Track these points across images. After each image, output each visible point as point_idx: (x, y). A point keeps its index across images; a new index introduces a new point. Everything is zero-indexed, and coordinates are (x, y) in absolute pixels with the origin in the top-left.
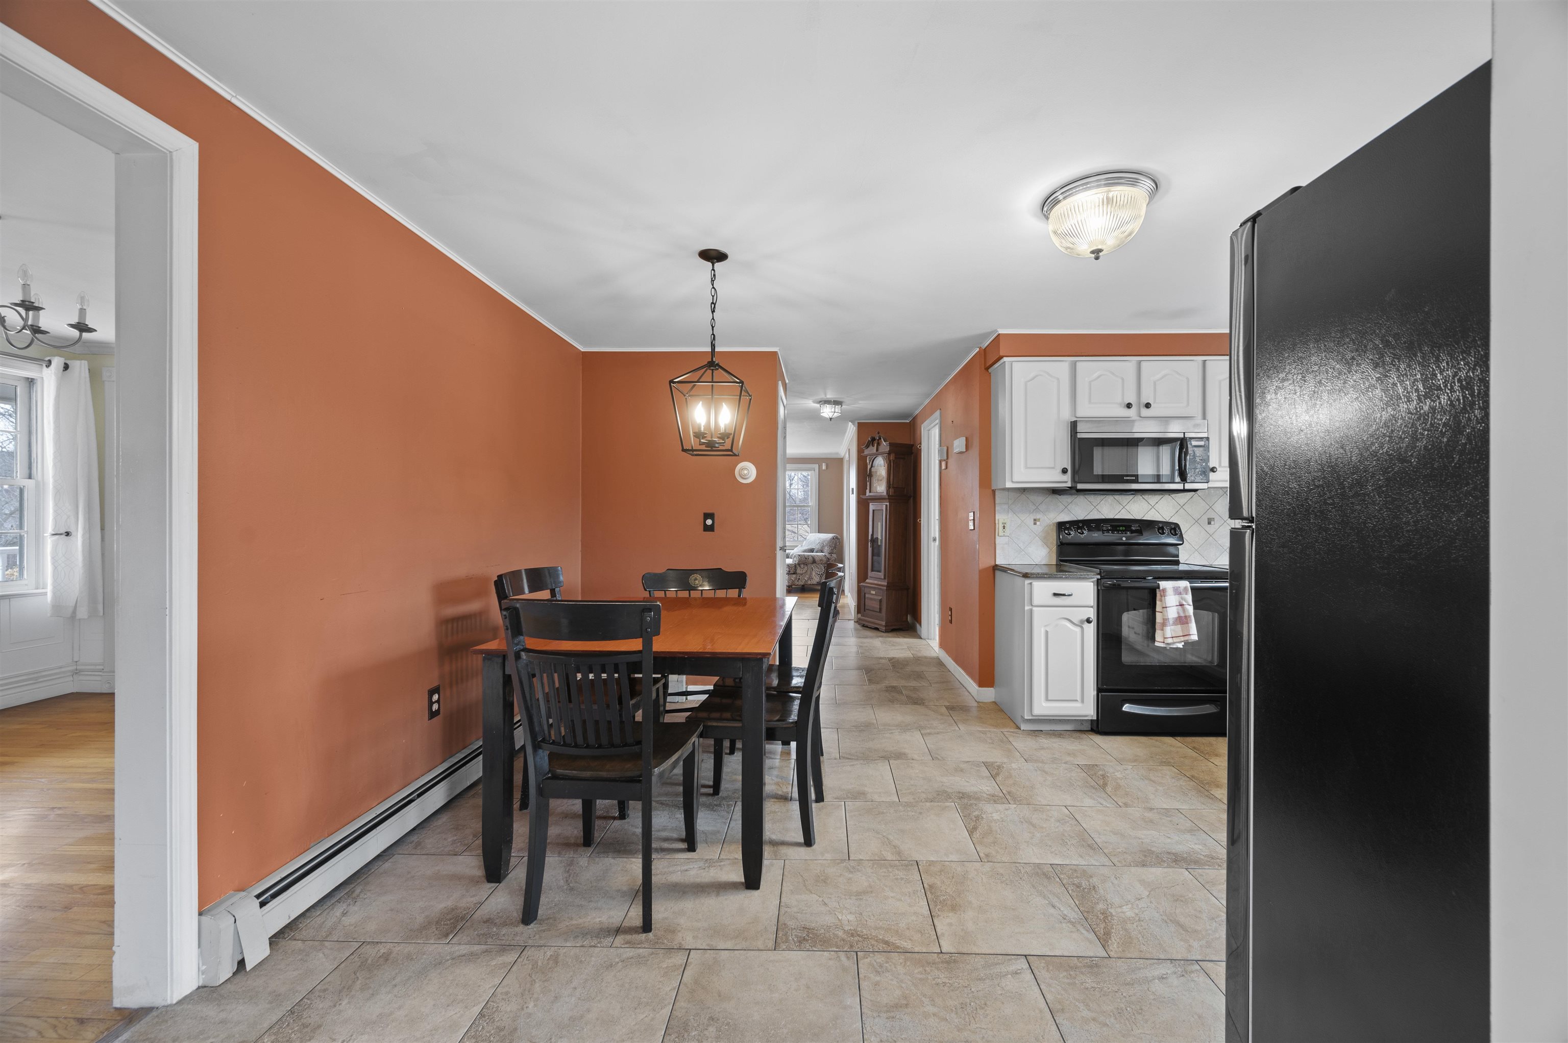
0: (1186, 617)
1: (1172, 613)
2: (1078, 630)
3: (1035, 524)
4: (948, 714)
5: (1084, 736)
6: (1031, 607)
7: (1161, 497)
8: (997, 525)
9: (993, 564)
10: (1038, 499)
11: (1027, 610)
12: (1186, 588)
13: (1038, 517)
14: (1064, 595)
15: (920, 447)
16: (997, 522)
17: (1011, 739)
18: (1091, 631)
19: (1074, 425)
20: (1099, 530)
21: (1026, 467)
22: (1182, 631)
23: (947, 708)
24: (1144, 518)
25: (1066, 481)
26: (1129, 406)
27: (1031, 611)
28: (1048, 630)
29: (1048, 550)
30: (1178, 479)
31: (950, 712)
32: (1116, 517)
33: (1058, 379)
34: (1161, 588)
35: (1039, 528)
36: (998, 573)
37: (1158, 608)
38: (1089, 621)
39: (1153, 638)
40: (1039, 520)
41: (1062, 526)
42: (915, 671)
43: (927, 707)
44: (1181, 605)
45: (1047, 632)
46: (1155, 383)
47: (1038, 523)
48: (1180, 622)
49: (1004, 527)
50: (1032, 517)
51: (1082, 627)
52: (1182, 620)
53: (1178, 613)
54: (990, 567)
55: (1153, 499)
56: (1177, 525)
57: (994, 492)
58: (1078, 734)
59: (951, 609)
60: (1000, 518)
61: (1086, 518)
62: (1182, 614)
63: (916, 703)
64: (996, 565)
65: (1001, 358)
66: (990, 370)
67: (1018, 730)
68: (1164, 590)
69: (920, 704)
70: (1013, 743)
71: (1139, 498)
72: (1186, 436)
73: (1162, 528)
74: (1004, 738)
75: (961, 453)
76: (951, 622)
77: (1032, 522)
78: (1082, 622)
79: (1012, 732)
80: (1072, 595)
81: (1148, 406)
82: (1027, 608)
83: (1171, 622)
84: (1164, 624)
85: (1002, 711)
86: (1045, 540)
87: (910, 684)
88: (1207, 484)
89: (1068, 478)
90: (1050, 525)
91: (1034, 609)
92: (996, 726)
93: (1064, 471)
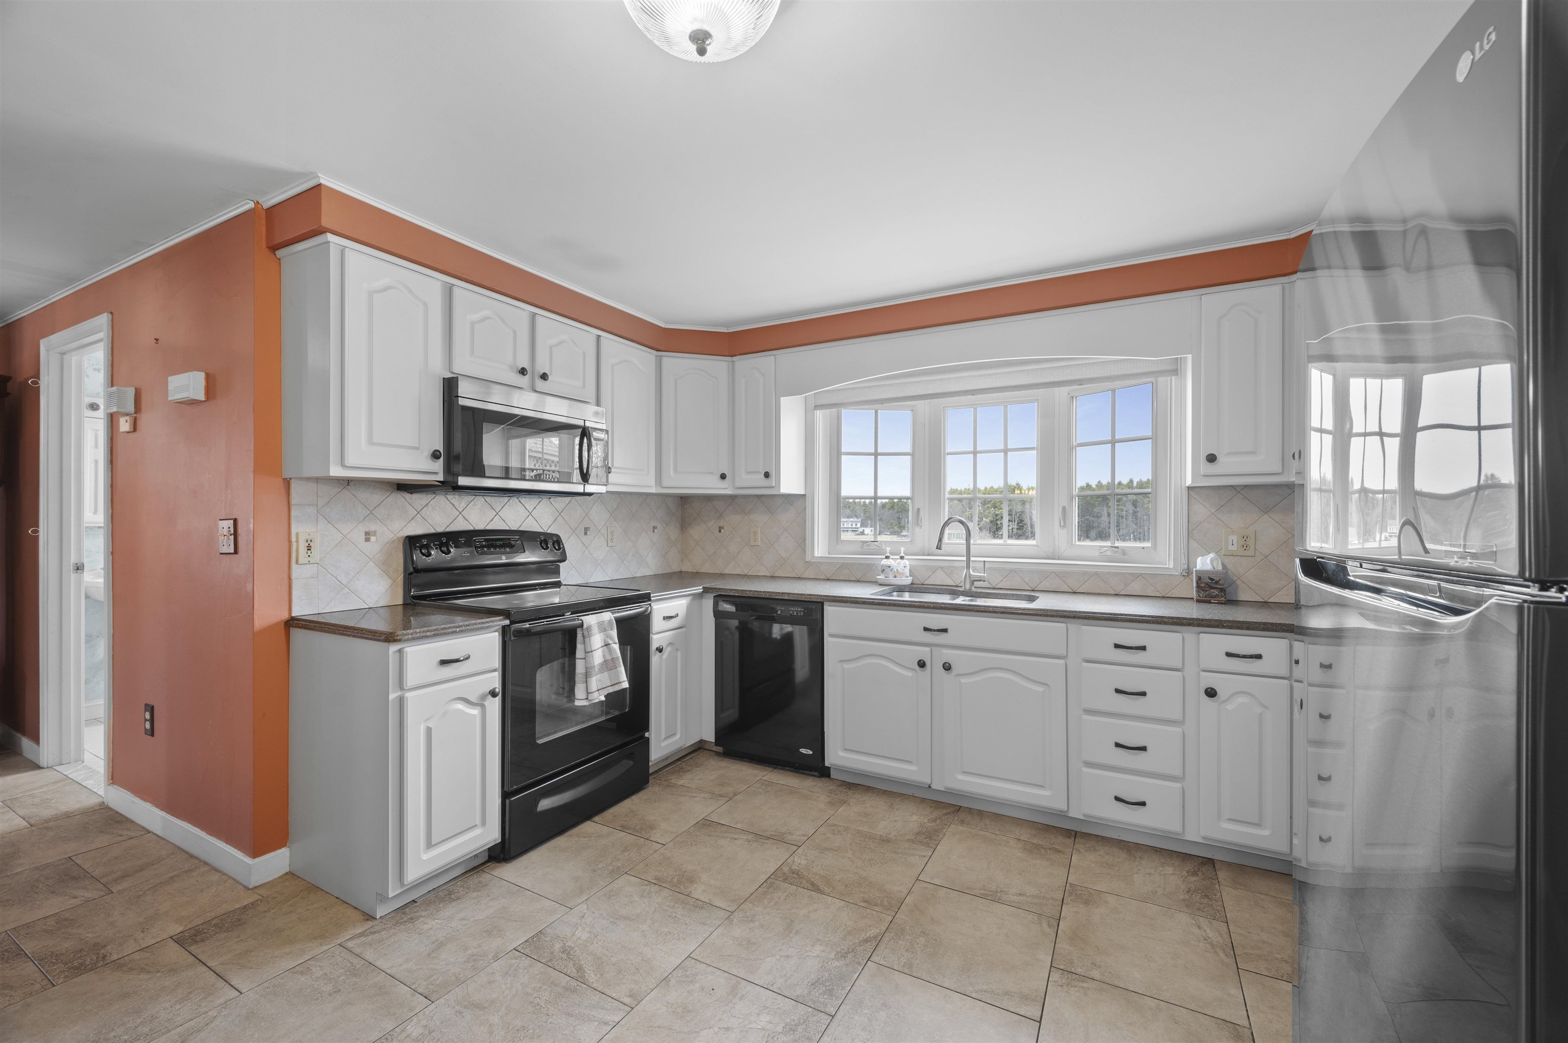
0: (613, 659)
1: (598, 658)
2: (475, 712)
3: (367, 540)
4: (191, 959)
5: (485, 877)
6: (399, 693)
7: (538, 501)
8: (294, 545)
9: (285, 616)
10: (375, 497)
11: (394, 699)
12: (610, 621)
13: (372, 527)
14: (457, 661)
15: (36, 383)
16: (294, 539)
17: (369, 955)
18: (494, 706)
19: (450, 386)
20: (470, 546)
21: (371, 442)
22: (610, 679)
23: (180, 940)
24: (520, 529)
25: (436, 471)
26: (523, 371)
27: (401, 701)
28: (430, 725)
29: (389, 581)
30: (576, 476)
31: (193, 948)
32: (488, 528)
33: (425, 304)
34: (585, 626)
35: (374, 547)
36: (297, 634)
37: (580, 653)
38: (493, 694)
39: (570, 694)
40: (374, 533)
41: (413, 543)
42: (47, 866)
43: (119, 965)
44: (606, 645)
45: (429, 731)
46: (551, 348)
47: (373, 539)
48: (607, 667)
49: (309, 548)
50: (363, 528)
51: (483, 707)
52: (608, 665)
53: (604, 656)
54: (277, 624)
55: (530, 502)
56: (557, 536)
57: (287, 483)
58: (474, 880)
59: (151, 709)
60: (301, 529)
61: (448, 530)
62: (609, 658)
63: (79, 970)
64: (292, 617)
65: (321, 231)
66: (280, 253)
67: (370, 924)
68: (589, 628)
69: (93, 968)
70: (378, 964)
71: (514, 500)
72: (586, 425)
73: (546, 542)
74: (356, 961)
75: (193, 403)
76: (152, 732)
77: (363, 537)
78: (483, 697)
79: (362, 934)
80: (468, 658)
81: (544, 377)
82: (392, 696)
83: (597, 670)
84: (587, 675)
85: (314, 888)
86: (385, 566)
87: (40, 914)
88: (605, 487)
89: (438, 466)
90: (393, 542)
91: (408, 695)
92: (322, 936)
93: (435, 455)
